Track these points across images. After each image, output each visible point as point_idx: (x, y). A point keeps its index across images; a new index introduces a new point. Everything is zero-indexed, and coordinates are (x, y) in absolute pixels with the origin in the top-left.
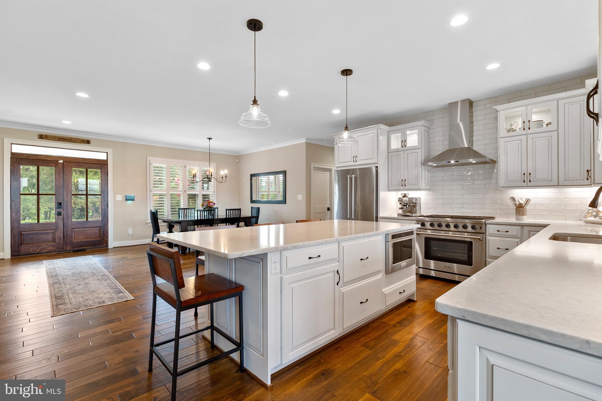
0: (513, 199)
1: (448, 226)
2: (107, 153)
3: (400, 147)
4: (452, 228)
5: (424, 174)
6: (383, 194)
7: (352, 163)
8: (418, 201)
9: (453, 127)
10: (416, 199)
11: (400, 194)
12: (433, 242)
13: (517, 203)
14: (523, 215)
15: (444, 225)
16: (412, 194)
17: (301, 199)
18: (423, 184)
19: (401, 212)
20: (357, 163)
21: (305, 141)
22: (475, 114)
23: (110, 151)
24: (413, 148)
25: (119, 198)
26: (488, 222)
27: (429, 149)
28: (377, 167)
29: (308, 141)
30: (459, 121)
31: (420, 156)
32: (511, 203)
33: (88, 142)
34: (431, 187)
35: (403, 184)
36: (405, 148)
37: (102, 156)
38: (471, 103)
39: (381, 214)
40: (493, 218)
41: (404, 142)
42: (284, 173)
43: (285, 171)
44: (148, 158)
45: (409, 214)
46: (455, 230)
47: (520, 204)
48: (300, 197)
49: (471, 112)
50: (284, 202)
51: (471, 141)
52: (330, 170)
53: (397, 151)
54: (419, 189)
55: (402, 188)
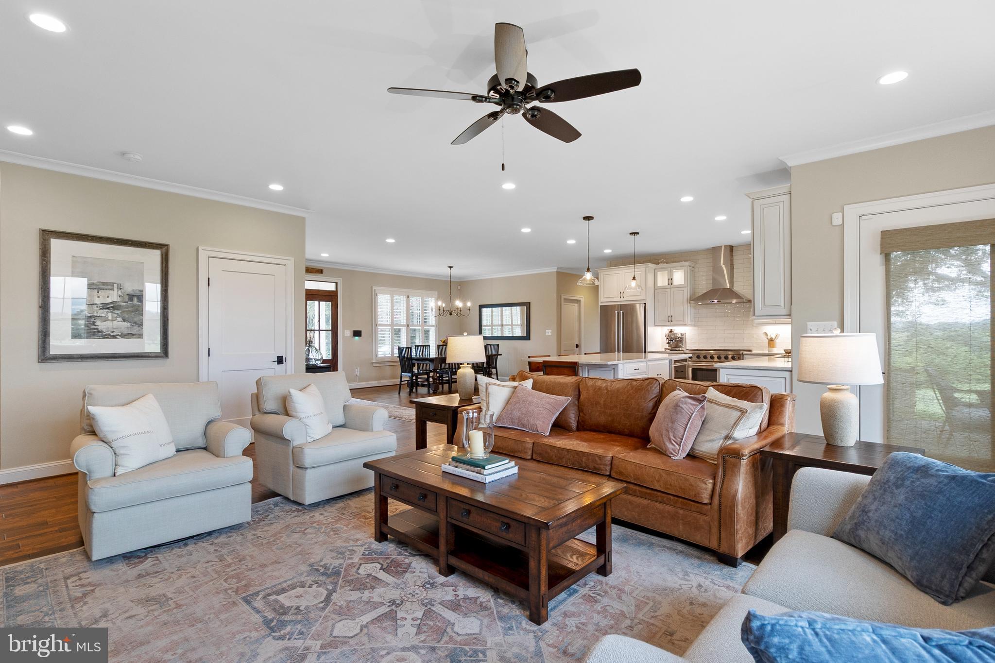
0: (766, 334)
1: (712, 357)
2: (337, 283)
3: (667, 284)
4: (716, 359)
5: (689, 311)
6: (650, 330)
7: (619, 299)
8: (684, 336)
9: (717, 270)
10: (682, 335)
11: (666, 330)
12: (699, 373)
13: (769, 337)
14: (773, 347)
15: (709, 356)
16: (678, 330)
17: (550, 334)
18: (688, 319)
19: (667, 346)
20: (624, 299)
21: (556, 270)
22: (735, 258)
23: (339, 281)
24: (679, 287)
25: (348, 333)
26: (744, 353)
27: (694, 288)
28: (645, 304)
29: (559, 271)
30: (722, 264)
31: (686, 293)
32: (764, 337)
33: (321, 271)
34: (696, 323)
35: (670, 320)
36: (672, 286)
37: (331, 287)
38: (731, 249)
39: (649, 349)
40: (750, 351)
41: (670, 280)
42: (528, 305)
43: (529, 303)
44: (374, 288)
45: (675, 349)
46: (718, 360)
47: (771, 338)
48: (549, 333)
49: (732, 256)
50: (527, 337)
51: (732, 282)
52: (579, 302)
53: (664, 288)
54: (685, 325)
55: (668, 323)
